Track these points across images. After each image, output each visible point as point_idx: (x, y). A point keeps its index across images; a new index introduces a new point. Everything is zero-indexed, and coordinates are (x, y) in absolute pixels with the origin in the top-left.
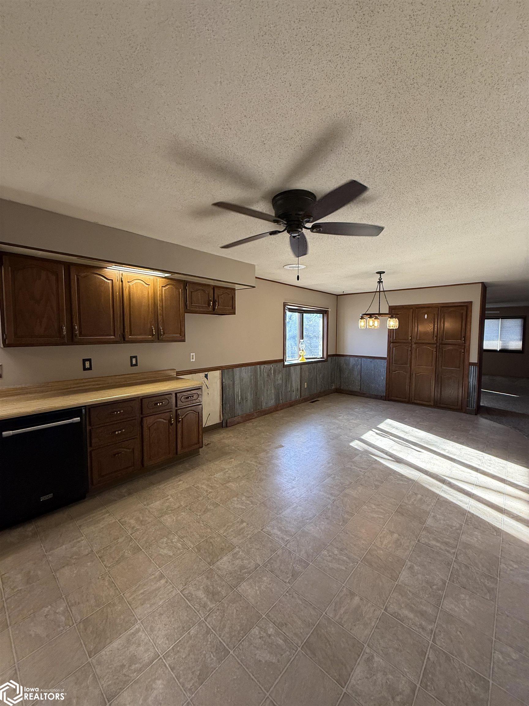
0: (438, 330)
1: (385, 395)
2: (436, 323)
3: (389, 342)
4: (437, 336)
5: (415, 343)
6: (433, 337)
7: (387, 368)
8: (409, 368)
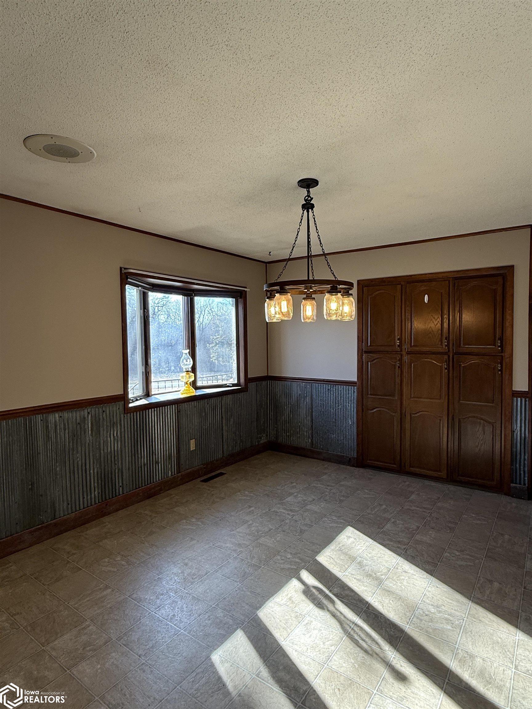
0: (451, 324)
1: (356, 456)
2: (446, 312)
3: (361, 352)
4: (448, 338)
5: (408, 353)
6: (441, 341)
7: (358, 401)
8: (399, 403)
